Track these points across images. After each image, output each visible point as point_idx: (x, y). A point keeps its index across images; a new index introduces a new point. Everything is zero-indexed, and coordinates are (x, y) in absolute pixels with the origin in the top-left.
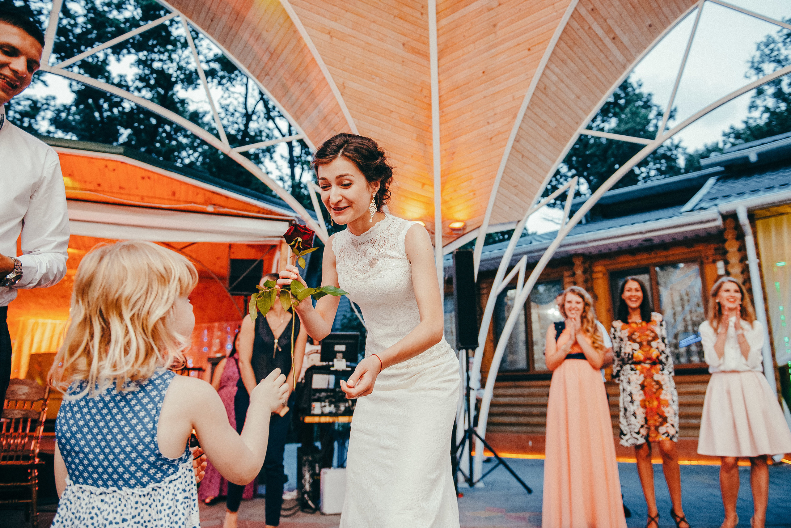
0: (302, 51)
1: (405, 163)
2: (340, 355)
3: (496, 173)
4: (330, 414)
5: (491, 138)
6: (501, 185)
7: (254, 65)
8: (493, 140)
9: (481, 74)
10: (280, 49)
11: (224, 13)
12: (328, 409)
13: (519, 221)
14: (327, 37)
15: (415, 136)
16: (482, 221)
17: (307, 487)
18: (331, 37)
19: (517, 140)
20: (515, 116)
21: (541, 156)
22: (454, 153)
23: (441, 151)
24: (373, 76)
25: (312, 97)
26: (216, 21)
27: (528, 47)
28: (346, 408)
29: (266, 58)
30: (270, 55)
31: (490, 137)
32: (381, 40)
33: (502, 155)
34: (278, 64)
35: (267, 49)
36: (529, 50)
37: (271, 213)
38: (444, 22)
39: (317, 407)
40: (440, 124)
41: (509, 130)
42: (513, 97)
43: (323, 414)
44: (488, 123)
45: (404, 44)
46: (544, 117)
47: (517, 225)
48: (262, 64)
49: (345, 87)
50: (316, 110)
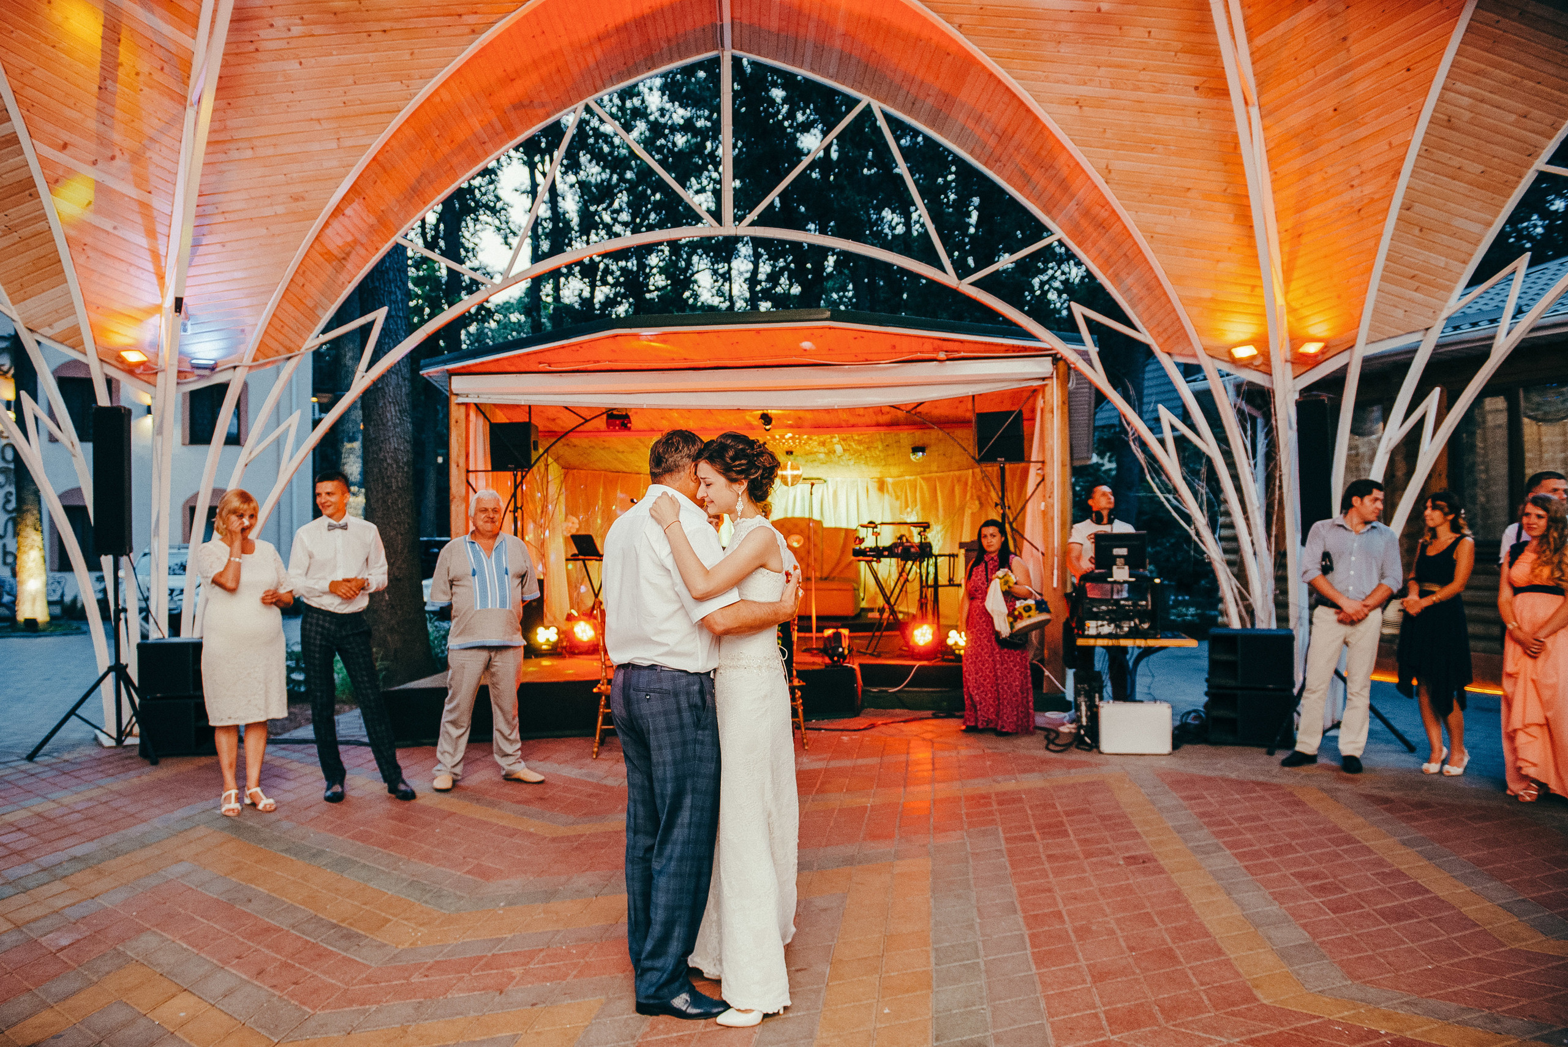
0: (1041, 132)
1: (1218, 261)
2: (1119, 561)
3: (1373, 265)
4: (1109, 636)
5: (1359, 210)
6: (1383, 278)
7: (978, 151)
8: (1362, 212)
9: (1331, 112)
10: (1010, 130)
11: (929, 95)
12: (1107, 629)
13: (1427, 329)
14: (1075, 110)
15: (1231, 217)
16: (1355, 339)
17: (1084, 720)
18: (1081, 107)
19: (1407, 207)
20: (1397, 174)
21: (1459, 222)
22: (1300, 235)
23: (1279, 233)
24: (1153, 146)
25: (1064, 186)
26: (917, 105)
27: (1407, 65)
28: (1130, 628)
29: (992, 141)
30: (997, 139)
31: (1357, 207)
32: (1160, 91)
33: (1379, 236)
34: (1011, 150)
35: (993, 132)
36: (1408, 70)
37: (1025, 349)
38: (1259, 41)
39: (1092, 627)
40: (1274, 192)
41: (1389, 197)
42: (1390, 144)
43: (1098, 636)
44: (1352, 186)
45: (1196, 88)
46: (1457, 161)
47: (1425, 335)
48: (988, 150)
49: (1110, 172)
50: (1074, 202)
